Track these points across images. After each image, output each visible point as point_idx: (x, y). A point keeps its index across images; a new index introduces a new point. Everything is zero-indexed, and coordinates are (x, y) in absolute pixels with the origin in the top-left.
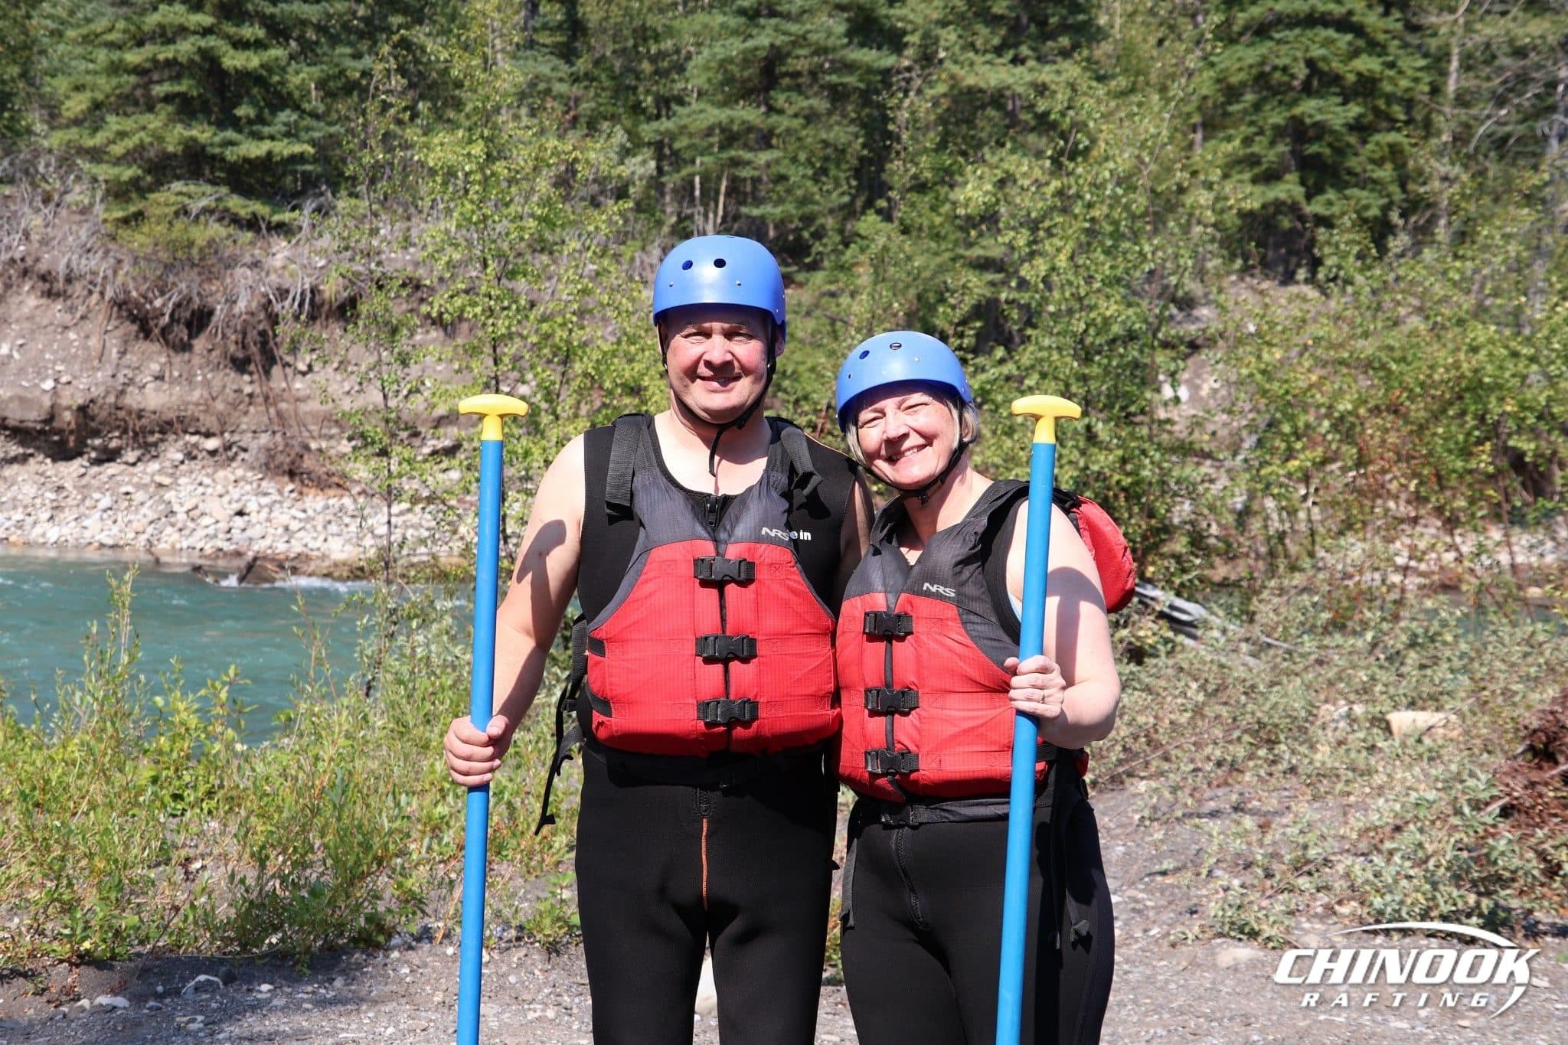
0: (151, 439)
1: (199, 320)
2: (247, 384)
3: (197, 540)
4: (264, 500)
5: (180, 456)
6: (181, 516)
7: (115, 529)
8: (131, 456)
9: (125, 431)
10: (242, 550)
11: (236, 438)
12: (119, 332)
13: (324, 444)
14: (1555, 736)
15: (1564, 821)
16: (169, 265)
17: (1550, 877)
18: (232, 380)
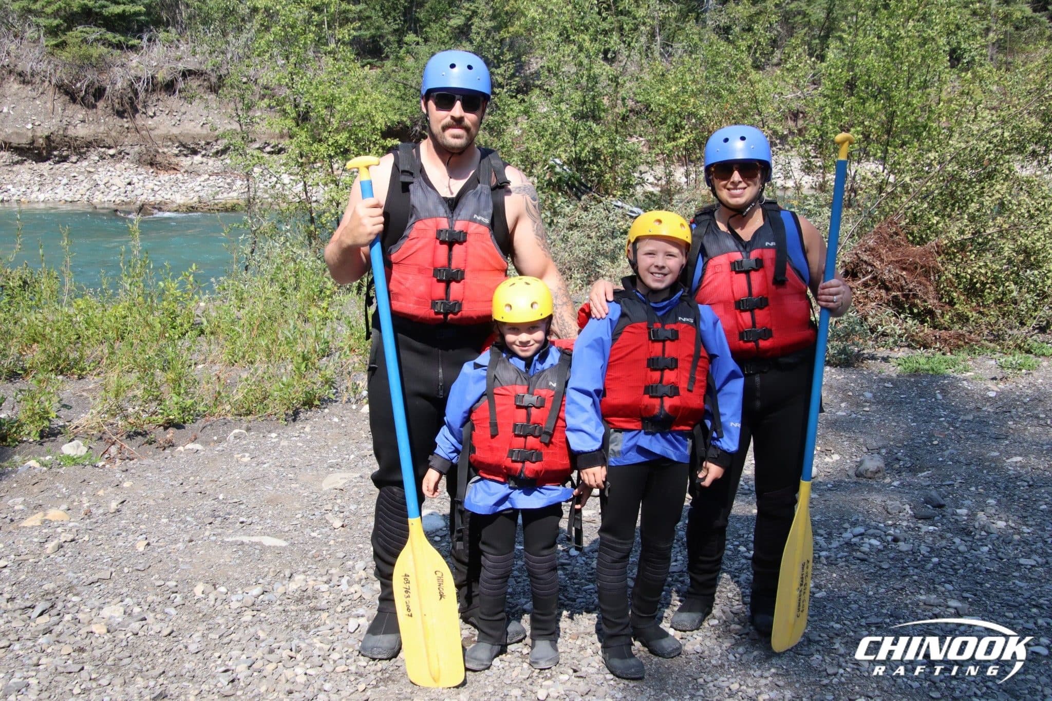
0: (83, 150)
1: (99, 93)
2: (126, 123)
3: (111, 197)
4: (141, 177)
5: (97, 158)
6: (102, 186)
7: (71, 194)
8: (74, 159)
9: (69, 147)
10: (134, 200)
11: (123, 148)
12: (61, 100)
13: (166, 150)
14: (857, 265)
15: (865, 305)
16: (81, 67)
17: (872, 333)
18: (118, 121)
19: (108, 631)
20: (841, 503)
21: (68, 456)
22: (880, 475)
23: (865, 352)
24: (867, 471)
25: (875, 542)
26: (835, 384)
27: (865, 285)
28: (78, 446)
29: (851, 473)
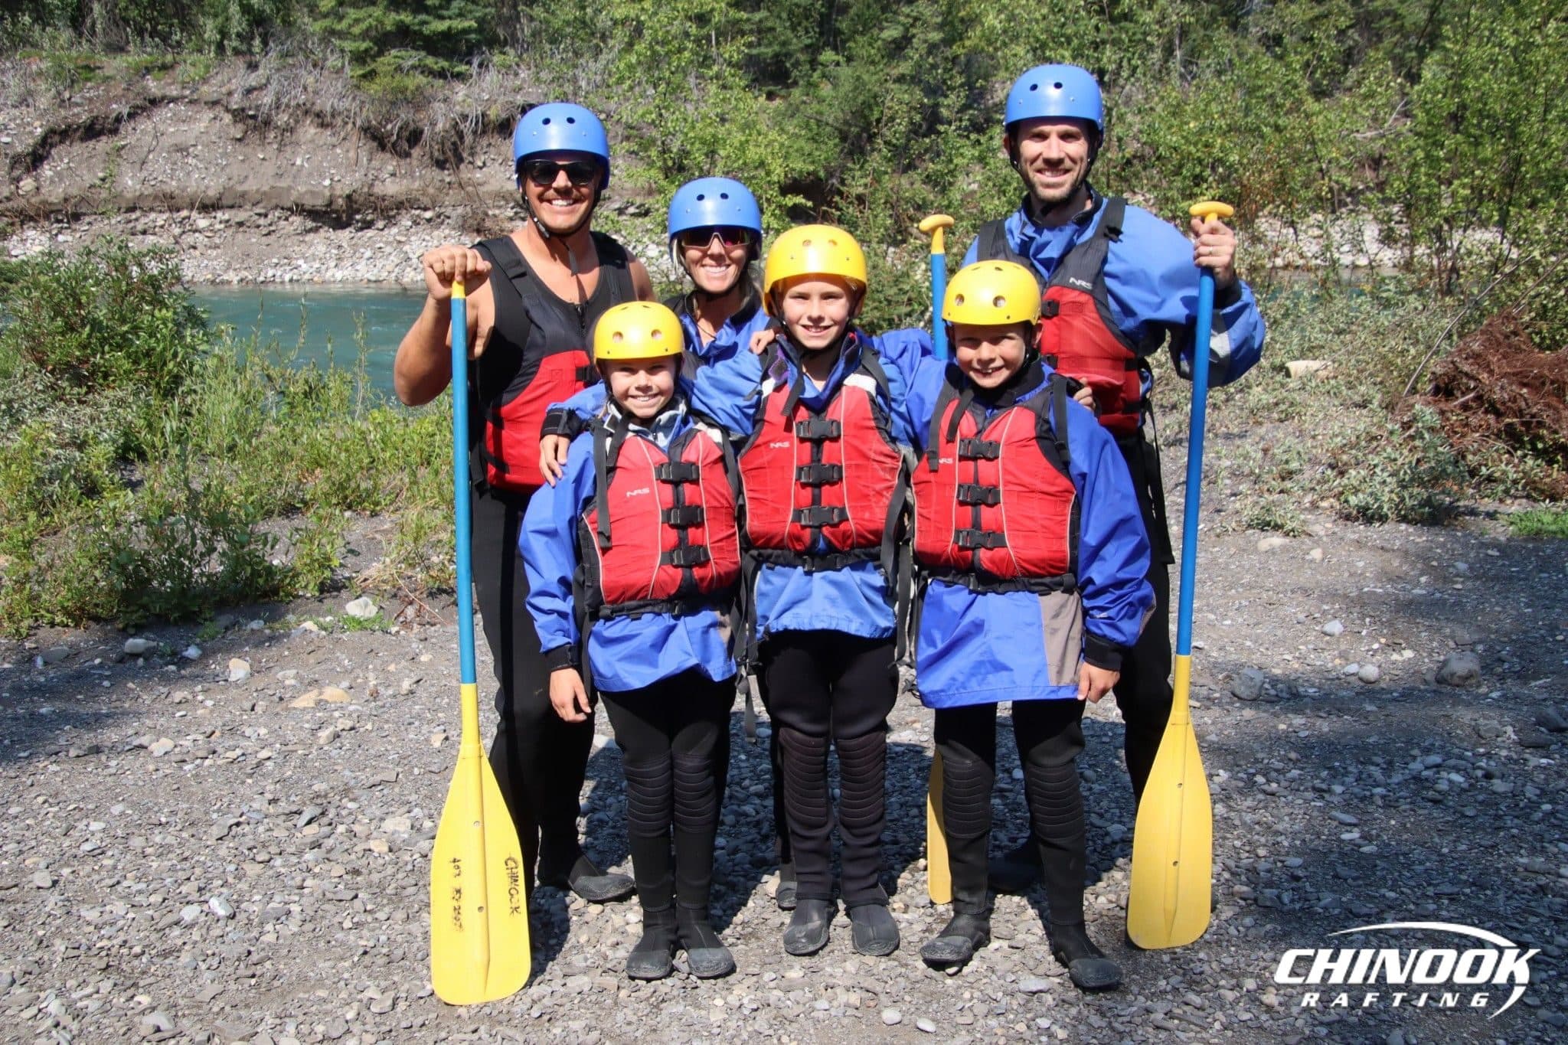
0: (392, 213)
1: (415, 137)
2: (447, 176)
5: (409, 223)
6: (415, 261)
7: (376, 271)
8: (380, 224)
9: (375, 209)
11: (443, 210)
12: (367, 147)
13: (497, 212)
14: (1454, 378)
15: (1463, 436)
16: (393, 103)
17: (1473, 477)
18: (436, 174)
19: (391, 850)
20: (1409, 721)
21: (353, 618)
22: (1473, 681)
23: (1461, 503)
24: (1453, 675)
25: (1456, 777)
26: (1412, 549)
27: (1465, 407)
28: (366, 605)
29: (1429, 677)
